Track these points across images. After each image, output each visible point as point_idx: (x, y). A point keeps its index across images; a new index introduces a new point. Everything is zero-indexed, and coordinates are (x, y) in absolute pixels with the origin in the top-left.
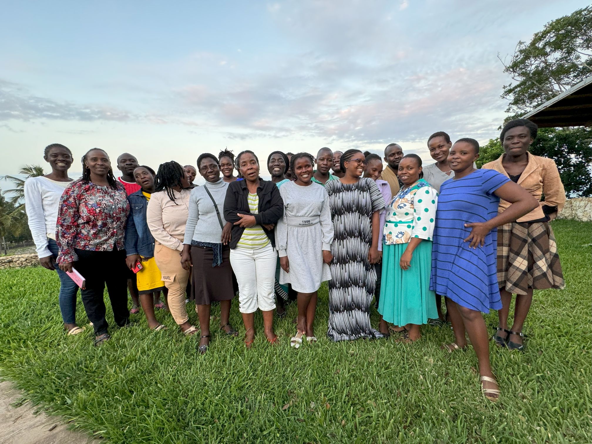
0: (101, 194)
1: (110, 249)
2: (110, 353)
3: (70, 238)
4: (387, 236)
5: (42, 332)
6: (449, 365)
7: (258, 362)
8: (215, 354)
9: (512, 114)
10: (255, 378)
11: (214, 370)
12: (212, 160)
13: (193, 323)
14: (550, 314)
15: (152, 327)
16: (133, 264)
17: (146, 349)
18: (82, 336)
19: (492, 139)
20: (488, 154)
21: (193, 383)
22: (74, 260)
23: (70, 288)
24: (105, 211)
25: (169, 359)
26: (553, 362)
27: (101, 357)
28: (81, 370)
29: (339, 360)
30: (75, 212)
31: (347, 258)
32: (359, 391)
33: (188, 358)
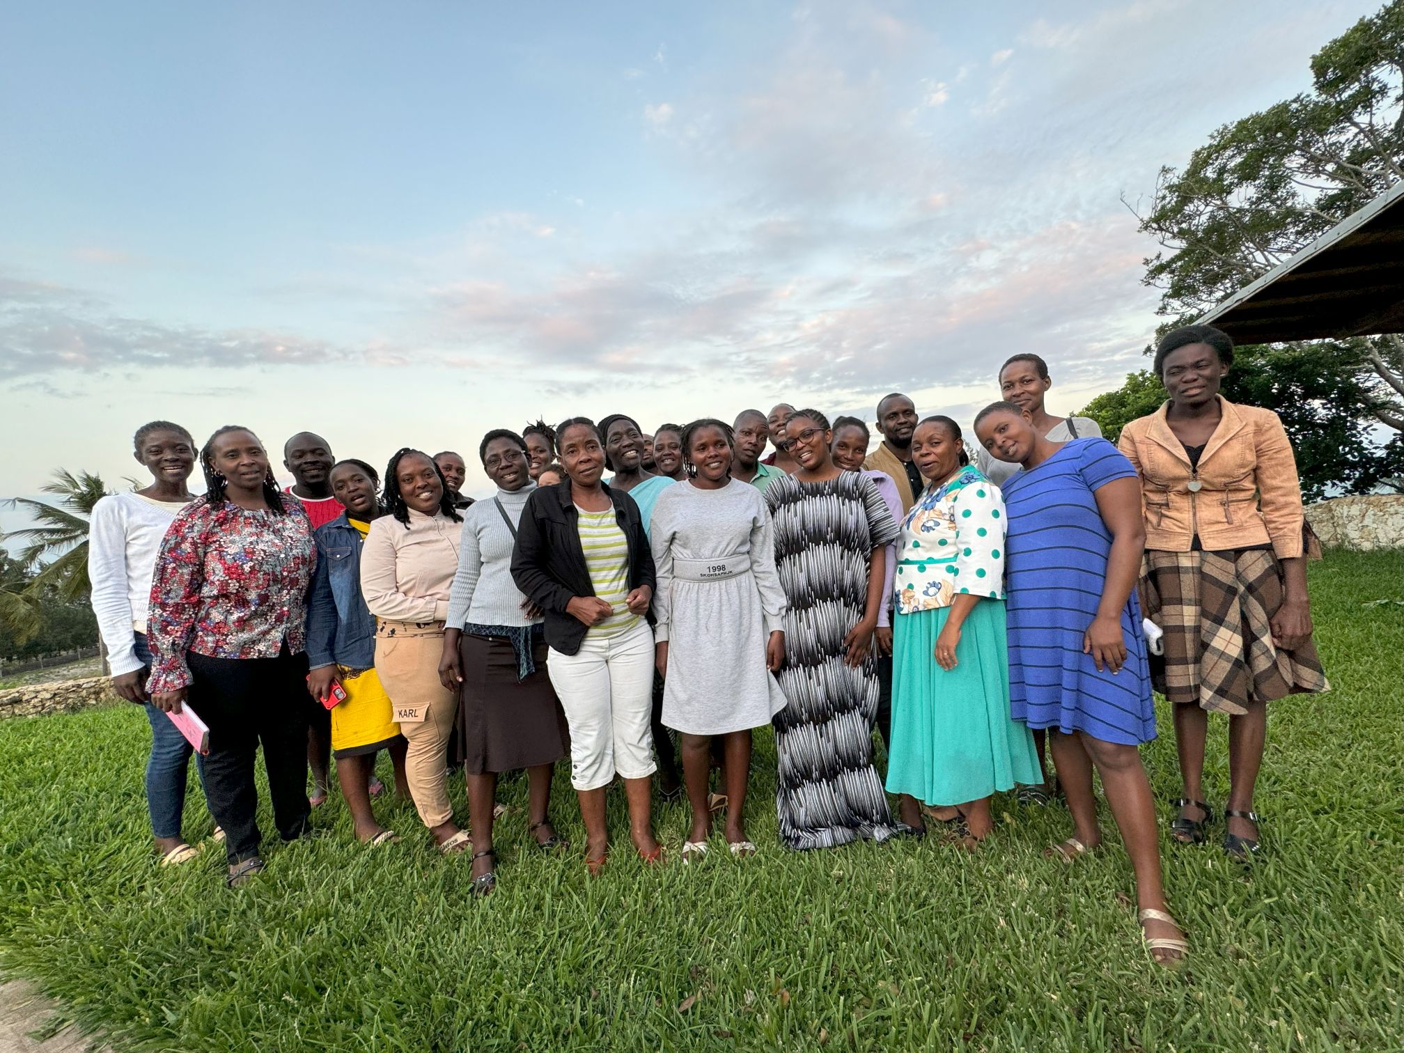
0: (254, 530)
1: (273, 653)
2: (264, 903)
3: (178, 634)
4: (904, 594)
5: (100, 862)
6: (1065, 891)
7: (619, 905)
8: (516, 891)
9: (1170, 319)
10: (613, 943)
11: (514, 931)
12: (511, 441)
13: (462, 823)
14: (1295, 765)
15: (365, 837)
16: (324, 688)
17: (352, 887)
18: (198, 866)
19: (1132, 374)
20: (1129, 408)
21: (466, 962)
22: (187, 682)
23: (173, 748)
24: (265, 567)
25: (408, 908)
26: (1304, 873)
27: (244, 912)
28: (197, 943)
29: (809, 891)
30: (192, 573)
31: (819, 652)
32: (857, 959)
33: (451, 905)
